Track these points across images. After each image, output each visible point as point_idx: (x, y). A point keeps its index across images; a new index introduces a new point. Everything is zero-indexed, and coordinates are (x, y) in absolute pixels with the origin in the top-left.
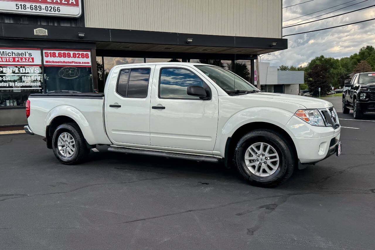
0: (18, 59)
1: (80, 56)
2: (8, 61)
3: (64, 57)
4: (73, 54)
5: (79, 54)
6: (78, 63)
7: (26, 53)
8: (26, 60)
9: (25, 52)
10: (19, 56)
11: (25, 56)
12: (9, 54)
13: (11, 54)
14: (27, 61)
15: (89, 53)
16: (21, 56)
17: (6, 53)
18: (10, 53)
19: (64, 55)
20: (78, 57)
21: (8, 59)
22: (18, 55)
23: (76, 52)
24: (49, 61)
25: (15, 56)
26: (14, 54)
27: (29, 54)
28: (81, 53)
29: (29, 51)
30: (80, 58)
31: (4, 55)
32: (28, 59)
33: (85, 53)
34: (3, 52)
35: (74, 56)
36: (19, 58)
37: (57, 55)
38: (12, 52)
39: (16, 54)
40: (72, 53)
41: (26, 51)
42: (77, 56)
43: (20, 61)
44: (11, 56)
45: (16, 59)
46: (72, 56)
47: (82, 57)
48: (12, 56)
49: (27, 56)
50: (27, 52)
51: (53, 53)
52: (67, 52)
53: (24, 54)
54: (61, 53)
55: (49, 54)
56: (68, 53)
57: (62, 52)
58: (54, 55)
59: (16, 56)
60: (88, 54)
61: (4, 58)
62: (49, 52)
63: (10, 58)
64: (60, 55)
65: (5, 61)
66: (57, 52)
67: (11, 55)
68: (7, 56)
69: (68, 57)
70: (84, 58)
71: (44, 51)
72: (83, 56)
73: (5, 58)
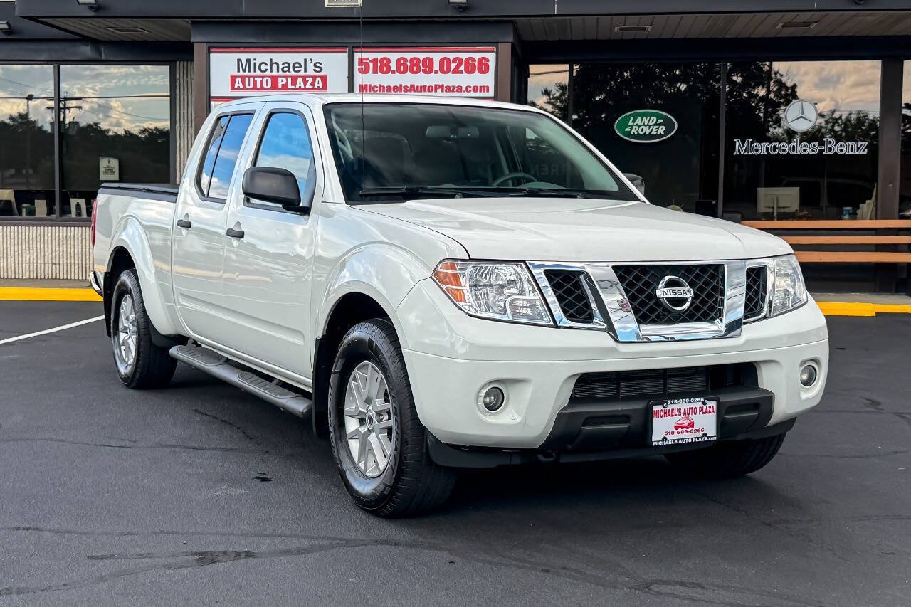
0: (284, 82)
1: (462, 68)
2: (258, 86)
3: (412, 72)
4: (442, 61)
5: (460, 60)
6: (453, 91)
7: (308, 61)
8: (305, 82)
9: (305, 60)
10: (287, 73)
11: (305, 71)
12: (263, 67)
13: (268, 67)
14: (308, 86)
15: (491, 57)
16: (292, 73)
17: (255, 64)
18: (266, 64)
19: (415, 67)
20: (456, 71)
21: (258, 80)
22: (286, 69)
23: (451, 56)
24: (370, 85)
25: (278, 71)
26: (275, 67)
27: (315, 65)
28: (464, 56)
29: (317, 57)
30: (461, 72)
31: (249, 71)
32: (311, 79)
33: (477, 56)
34: (248, 60)
35: (445, 67)
36: (287, 77)
37: (393, 66)
38: (271, 60)
39: (281, 67)
40: (437, 57)
41: (308, 56)
42: (453, 66)
43: (290, 86)
44: (268, 73)
45: (280, 79)
46: (436, 67)
47: (467, 71)
48: (271, 71)
49: (310, 67)
50: (311, 60)
51: (382, 59)
52: (421, 56)
53: (301, 66)
54: (405, 60)
55: (371, 64)
56: (425, 60)
57: (409, 56)
58: (384, 67)
59: (281, 73)
60: (487, 60)
61: (249, 77)
62: (371, 56)
63: (263, 77)
64: (402, 67)
65: (251, 86)
66: (394, 57)
67: (266, 70)
68: (258, 73)
69: (425, 72)
70: (473, 72)
71: (357, 56)
72: (470, 68)
73: (252, 79)
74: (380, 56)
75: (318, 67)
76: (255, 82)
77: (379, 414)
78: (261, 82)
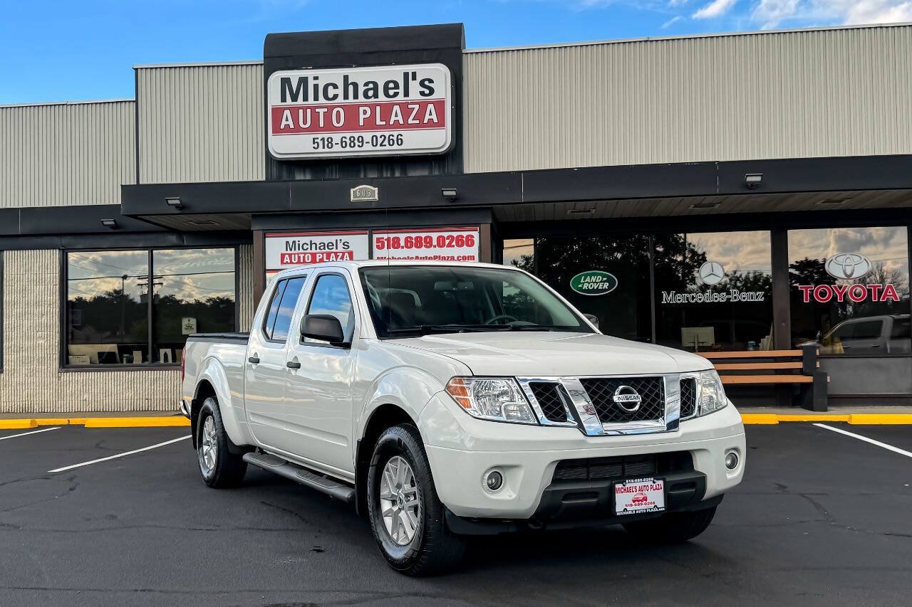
0: (321, 257)
1: (454, 243)
2: (302, 261)
3: (417, 247)
4: (439, 238)
5: (453, 237)
6: (448, 261)
7: (339, 241)
8: (337, 257)
9: (337, 241)
10: (323, 251)
11: (337, 248)
12: (305, 247)
13: (309, 247)
15: (476, 234)
16: (327, 250)
17: (299, 244)
18: (307, 245)
19: (419, 243)
20: (450, 245)
21: (302, 256)
22: (322, 248)
23: (446, 234)
24: (385, 257)
25: (316, 249)
26: (314, 246)
27: (344, 244)
28: (455, 234)
29: (345, 238)
30: (454, 246)
31: (295, 250)
32: (341, 254)
33: (465, 234)
34: (294, 242)
35: (441, 242)
36: (323, 254)
37: (402, 243)
38: (311, 241)
39: (318, 246)
40: (435, 236)
41: (338, 238)
42: (447, 242)
43: (325, 260)
44: (309, 251)
45: (318, 255)
46: (435, 243)
47: (458, 245)
48: (311, 249)
49: (340, 246)
50: (341, 240)
51: (394, 238)
52: (423, 235)
53: (333, 245)
54: (411, 238)
55: (386, 243)
56: (426, 238)
57: (414, 235)
58: (395, 244)
59: (318, 250)
60: (472, 236)
61: (295, 254)
62: (385, 236)
63: (305, 254)
64: (409, 243)
65: (297, 261)
66: (402, 237)
67: (307, 249)
68: (301, 251)
69: (426, 247)
70: (462, 246)
71: (375, 236)
72: (460, 242)
73: (296, 255)
74: (392, 236)
75: (346, 245)
76: (299, 258)
77: (407, 496)
78: (304, 257)
